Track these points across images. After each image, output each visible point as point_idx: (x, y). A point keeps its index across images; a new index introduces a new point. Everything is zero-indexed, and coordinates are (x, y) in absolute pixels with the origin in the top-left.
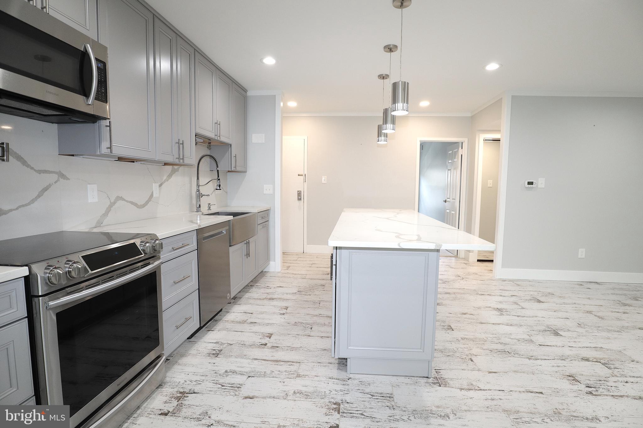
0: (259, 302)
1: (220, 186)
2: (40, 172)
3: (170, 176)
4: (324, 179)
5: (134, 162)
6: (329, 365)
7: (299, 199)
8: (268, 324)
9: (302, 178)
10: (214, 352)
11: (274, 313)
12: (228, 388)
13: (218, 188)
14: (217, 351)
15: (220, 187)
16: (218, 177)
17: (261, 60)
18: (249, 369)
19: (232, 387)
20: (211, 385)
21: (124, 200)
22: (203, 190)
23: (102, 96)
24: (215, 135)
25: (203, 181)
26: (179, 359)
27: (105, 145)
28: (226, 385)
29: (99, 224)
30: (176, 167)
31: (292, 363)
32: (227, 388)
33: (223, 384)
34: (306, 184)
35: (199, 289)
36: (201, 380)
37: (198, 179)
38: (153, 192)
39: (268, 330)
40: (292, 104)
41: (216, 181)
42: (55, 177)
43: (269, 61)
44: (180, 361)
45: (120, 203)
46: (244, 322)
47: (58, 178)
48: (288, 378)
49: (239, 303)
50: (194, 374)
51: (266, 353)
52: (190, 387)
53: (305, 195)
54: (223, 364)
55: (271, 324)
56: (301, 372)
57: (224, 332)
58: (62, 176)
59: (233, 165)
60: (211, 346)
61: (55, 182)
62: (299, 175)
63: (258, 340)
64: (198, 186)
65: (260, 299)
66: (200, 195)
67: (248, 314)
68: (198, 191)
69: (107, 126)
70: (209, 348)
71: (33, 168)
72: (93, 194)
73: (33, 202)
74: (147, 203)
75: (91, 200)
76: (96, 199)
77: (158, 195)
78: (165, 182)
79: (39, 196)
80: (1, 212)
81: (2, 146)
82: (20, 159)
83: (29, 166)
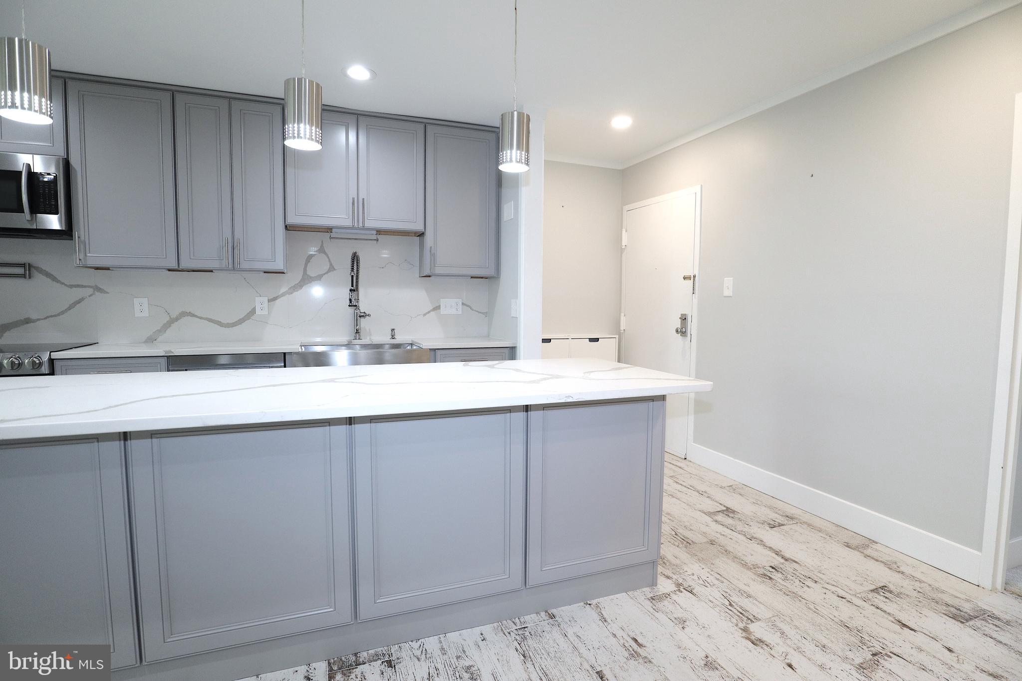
2: (71, 286)
3: (298, 286)
4: (728, 286)
7: (684, 333)
9: (690, 283)
13: (351, 304)
16: (352, 286)
21: (194, 316)
29: (151, 340)
34: (695, 301)
38: (254, 309)
40: (622, 122)
42: (90, 291)
45: (187, 319)
47: (94, 291)
53: (693, 327)
58: (98, 289)
59: (427, 266)
61: (89, 296)
71: (63, 283)
72: (141, 307)
73: (62, 313)
74: (241, 321)
75: (138, 314)
76: (146, 314)
77: (265, 312)
78: (283, 295)
79: (70, 308)
80: (28, 321)
81: (27, 267)
82: (48, 275)
83: (58, 281)
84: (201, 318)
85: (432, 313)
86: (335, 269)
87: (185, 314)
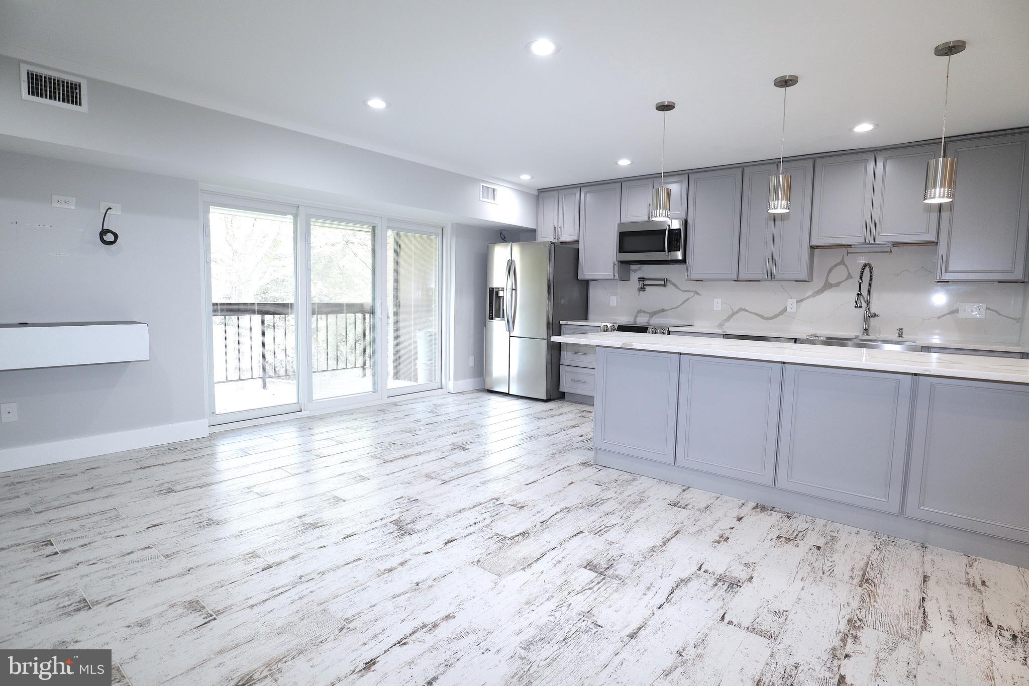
2: (684, 291)
3: (821, 291)
13: (858, 306)
16: (859, 291)
21: (747, 311)
23: (677, 248)
27: (687, 274)
29: (721, 325)
38: (786, 307)
42: (692, 294)
45: (742, 313)
47: (695, 294)
58: (697, 293)
61: (692, 297)
69: (688, 263)
71: (680, 289)
72: (718, 304)
73: (679, 306)
74: (776, 316)
75: (715, 309)
76: (719, 309)
77: (794, 310)
78: (808, 297)
79: (682, 304)
80: (663, 310)
81: (665, 280)
82: (675, 285)
83: (678, 288)
84: (751, 313)
85: (948, 316)
86: (852, 278)
87: (741, 310)
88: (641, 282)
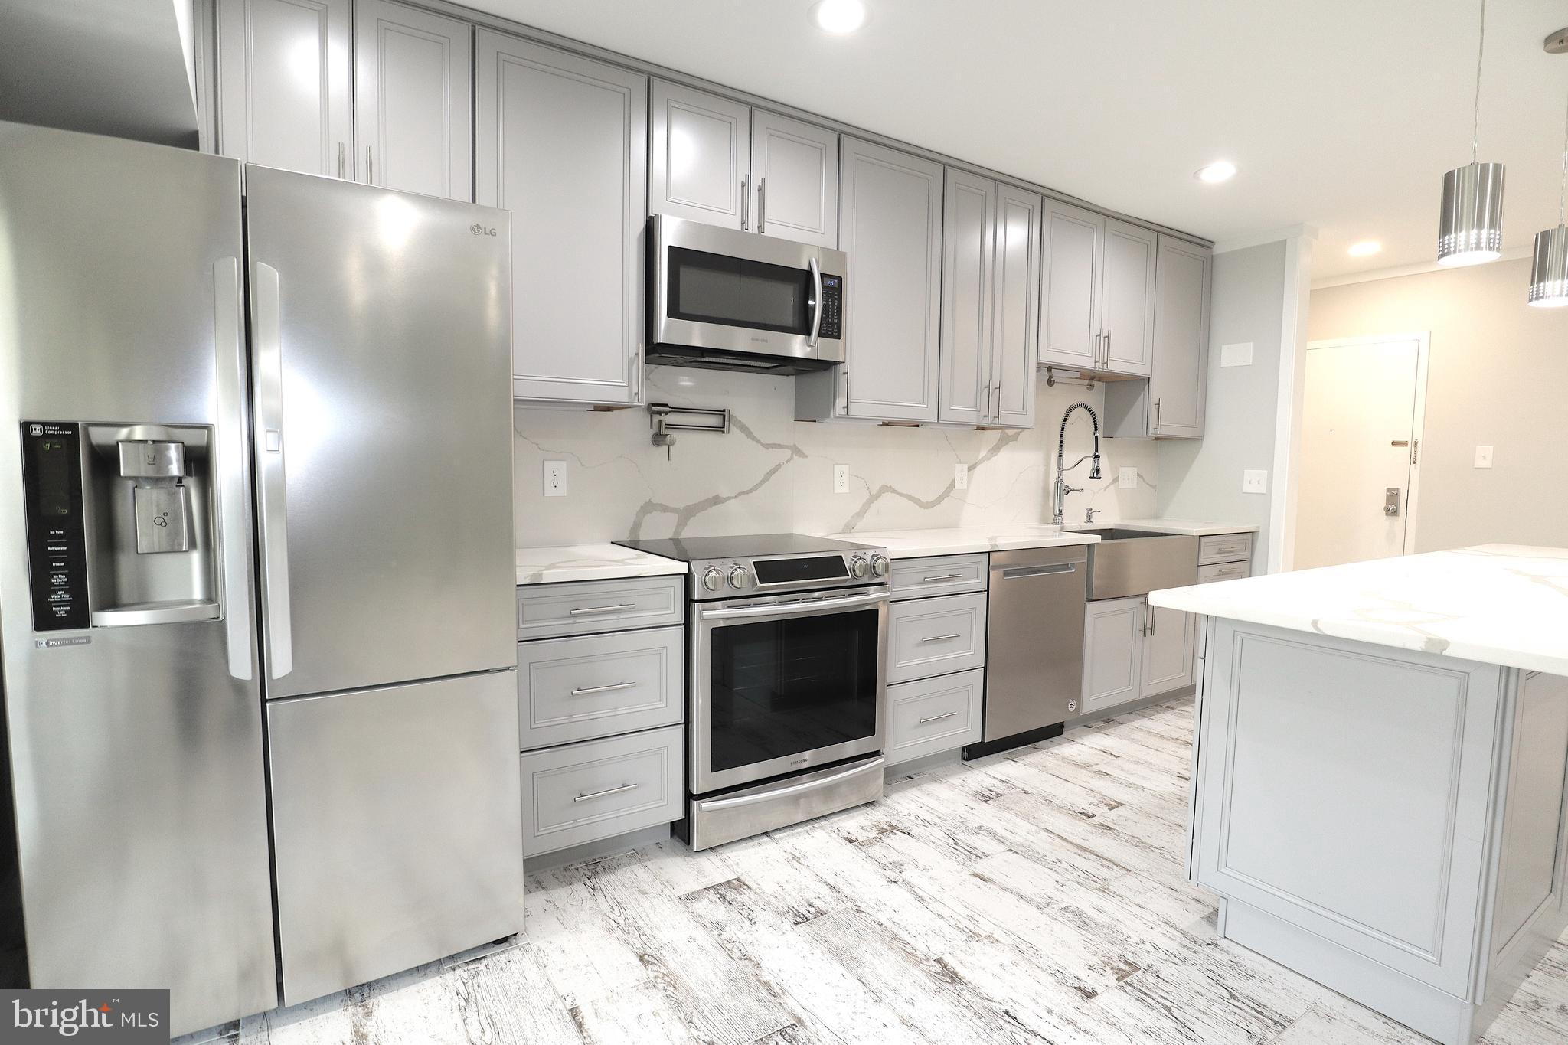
0: (1155, 742)
1: (1097, 471)
2: (768, 446)
3: (996, 449)
4: (1481, 455)
5: (918, 426)
6: (1194, 903)
7: (1392, 511)
8: (1129, 785)
9: (1405, 452)
10: (988, 793)
11: (1167, 771)
12: (963, 850)
13: (1095, 476)
14: (994, 794)
15: (1097, 473)
16: (1096, 451)
17: (1196, 175)
18: (1021, 840)
19: (968, 851)
20: (941, 835)
21: (894, 491)
22: (1069, 479)
23: (833, 328)
24: (1096, 362)
25: (1069, 459)
26: (926, 783)
27: (841, 402)
28: (962, 845)
29: (848, 528)
30: (1010, 432)
31: (1111, 865)
32: (960, 849)
33: (958, 842)
34: (1416, 471)
35: (985, 668)
36: (932, 823)
37: (1060, 455)
38: (954, 481)
39: (1121, 794)
40: (1365, 249)
41: (1092, 459)
42: (787, 453)
43: (1219, 172)
44: (925, 786)
45: (887, 496)
46: (1087, 766)
47: (792, 454)
48: (1078, 883)
49: (1107, 731)
50: (931, 810)
51: (1079, 831)
52: (907, 825)
53: (1413, 503)
54: (987, 815)
55: (1136, 787)
56: (1114, 887)
57: (1034, 770)
58: (797, 451)
59: (1153, 424)
60: (989, 782)
61: (787, 462)
62: (1394, 444)
63: (1083, 803)
64: (1060, 469)
65: (1162, 737)
66: (1064, 489)
67: (1109, 756)
68: (1060, 480)
69: (844, 373)
70: (985, 785)
71: (758, 442)
72: (842, 480)
73: (756, 487)
74: (940, 499)
75: (838, 490)
77: (964, 486)
78: (982, 461)
79: (764, 480)
80: (717, 500)
81: (722, 414)
82: (743, 428)
83: (754, 439)
84: (900, 495)
85: (1112, 487)
87: (885, 489)
88: (656, 418)
